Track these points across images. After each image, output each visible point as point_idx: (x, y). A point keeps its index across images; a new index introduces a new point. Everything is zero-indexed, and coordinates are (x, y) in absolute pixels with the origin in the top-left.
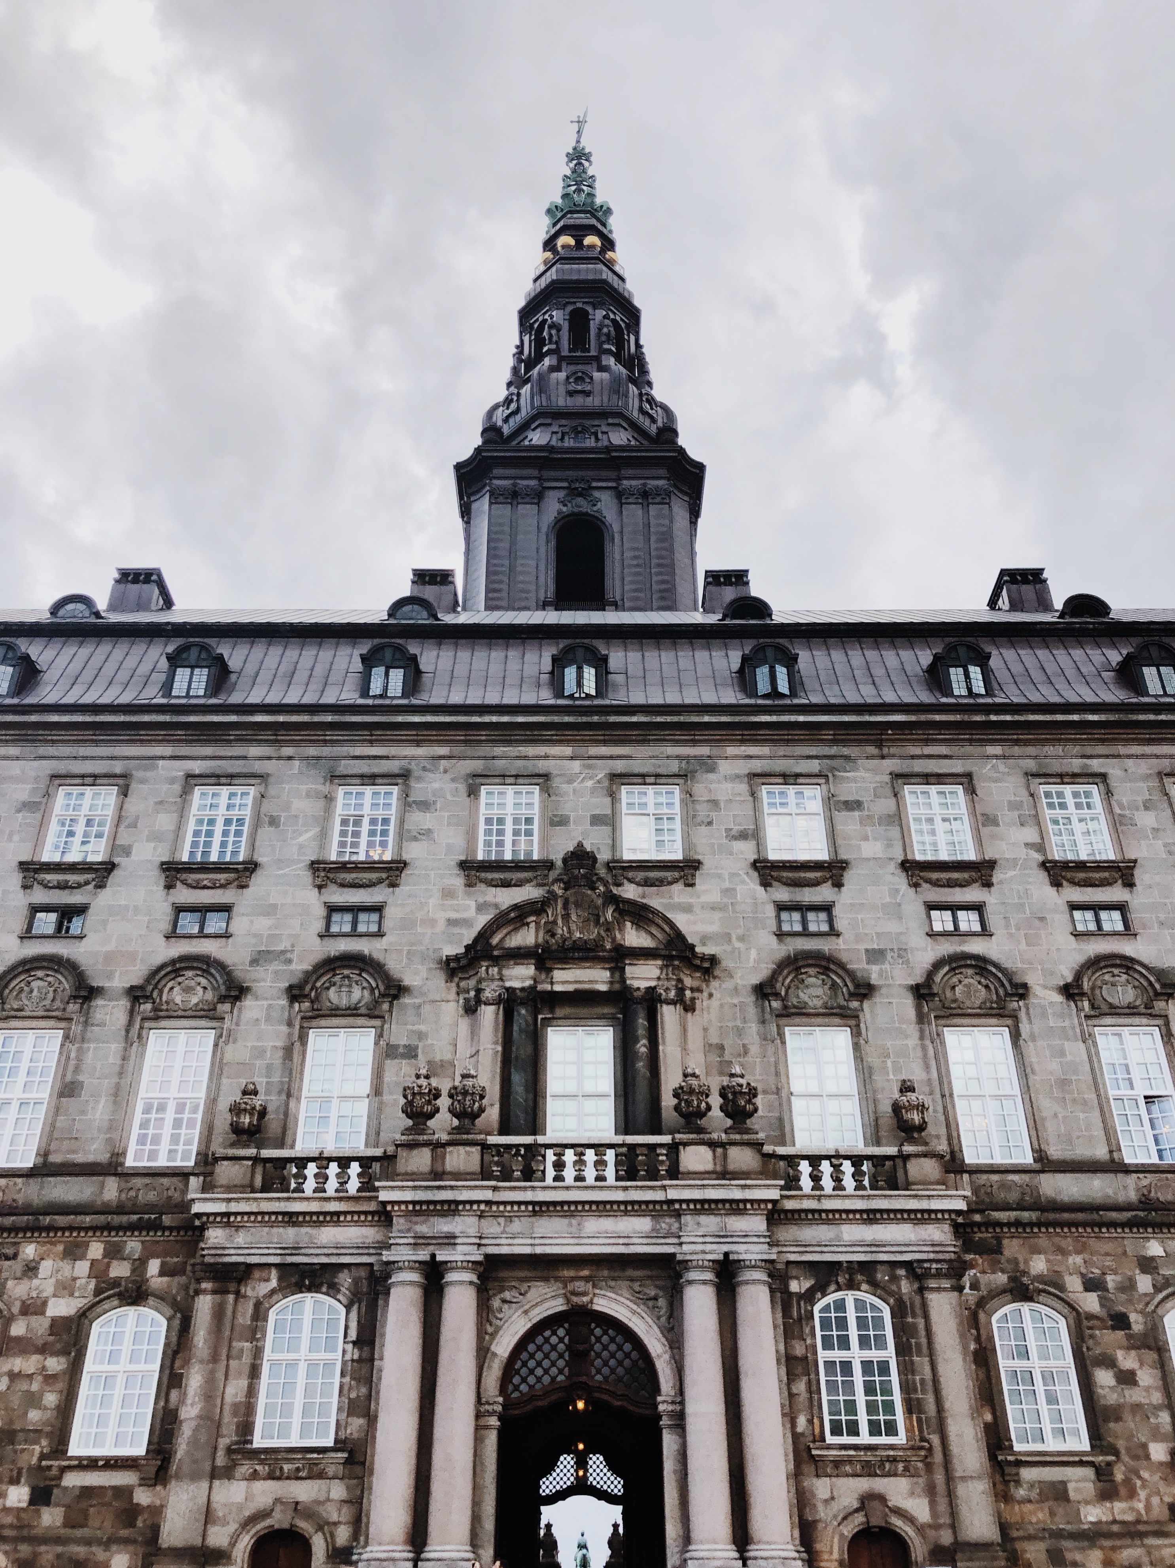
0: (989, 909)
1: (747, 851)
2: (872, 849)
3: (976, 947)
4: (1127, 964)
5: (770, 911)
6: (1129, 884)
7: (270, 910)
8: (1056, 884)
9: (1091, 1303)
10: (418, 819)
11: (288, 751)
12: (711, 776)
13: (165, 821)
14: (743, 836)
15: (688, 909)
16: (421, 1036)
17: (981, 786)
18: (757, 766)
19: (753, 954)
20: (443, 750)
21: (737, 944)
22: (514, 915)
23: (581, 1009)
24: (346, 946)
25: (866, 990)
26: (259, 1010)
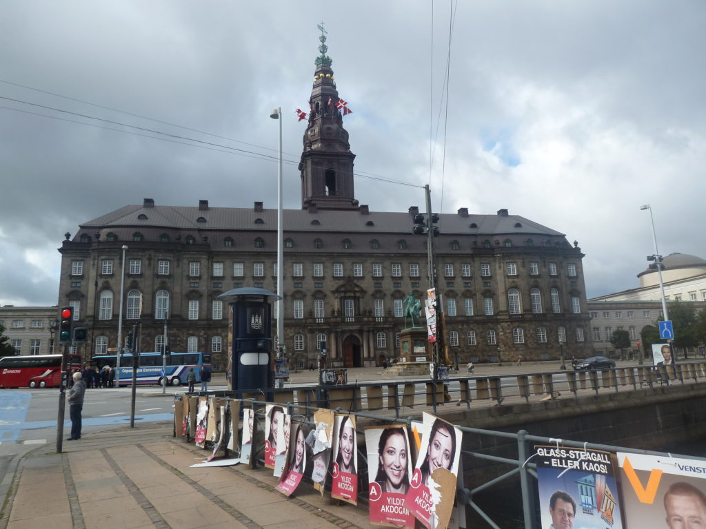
0: (401, 283)
1: (371, 275)
2: (387, 275)
3: (399, 289)
5: (374, 283)
7: (307, 284)
8: (411, 280)
10: (326, 270)
11: (307, 259)
12: (366, 263)
13: (291, 270)
14: (370, 273)
15: (362, 284)
16: (329, 301)
17: (403, 265)
18: (373, 261)
19: (371, 290)
20: (328, 259)
22: (342, 286)
23: (350, 298)
24: (318, 289)
25: (385, 295)
26: (308, 298)
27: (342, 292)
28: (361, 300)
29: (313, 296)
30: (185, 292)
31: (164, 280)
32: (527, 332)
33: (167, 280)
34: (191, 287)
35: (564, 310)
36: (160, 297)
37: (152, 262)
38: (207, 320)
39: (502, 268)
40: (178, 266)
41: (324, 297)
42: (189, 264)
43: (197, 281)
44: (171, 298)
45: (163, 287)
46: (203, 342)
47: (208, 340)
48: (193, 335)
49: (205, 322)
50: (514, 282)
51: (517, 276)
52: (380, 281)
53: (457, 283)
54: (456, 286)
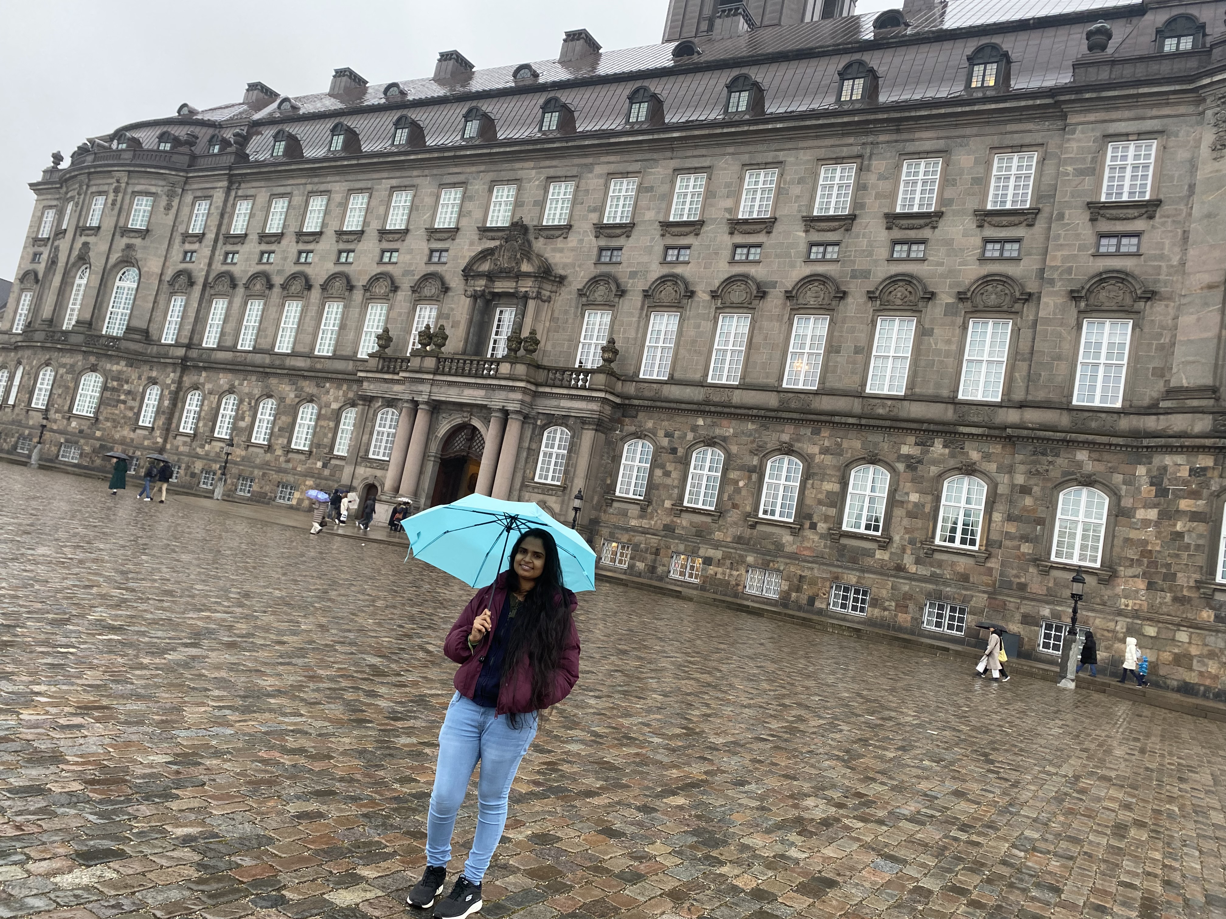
0: (695, 248)
5: (597, 250)
6: (770, 232)
7: (410, 251)
8: (733, 233)
9: (665, 442)
10: (469, 206)
11: (427, 172)
12: (590, 175)
13: (383, 209)
14: (594, 210)
15: (561, 250)
16: (453, 309)
18: (613, 168)
19: (582, 273)
21: (578, 269)
22: (483, 256)
23: (509, 300)
24: (432, 269)
25: (622, 293)
26: (403, 296)
28: (534, 304)
29: (413, 290)
30: (168, 274)
31: (133, 240)
33: (137, 242)
34: (183, 262)
40: (169, 209)
41: (442, 295)
42: (195, 205)
43: (197, 246)
44: (139, 287)
46: (167, 402)
47: (179, 400)
48: (155, 382)
49: (186, 352)
52: (621, 241)
53: (948, 243)
54: (938, 254)
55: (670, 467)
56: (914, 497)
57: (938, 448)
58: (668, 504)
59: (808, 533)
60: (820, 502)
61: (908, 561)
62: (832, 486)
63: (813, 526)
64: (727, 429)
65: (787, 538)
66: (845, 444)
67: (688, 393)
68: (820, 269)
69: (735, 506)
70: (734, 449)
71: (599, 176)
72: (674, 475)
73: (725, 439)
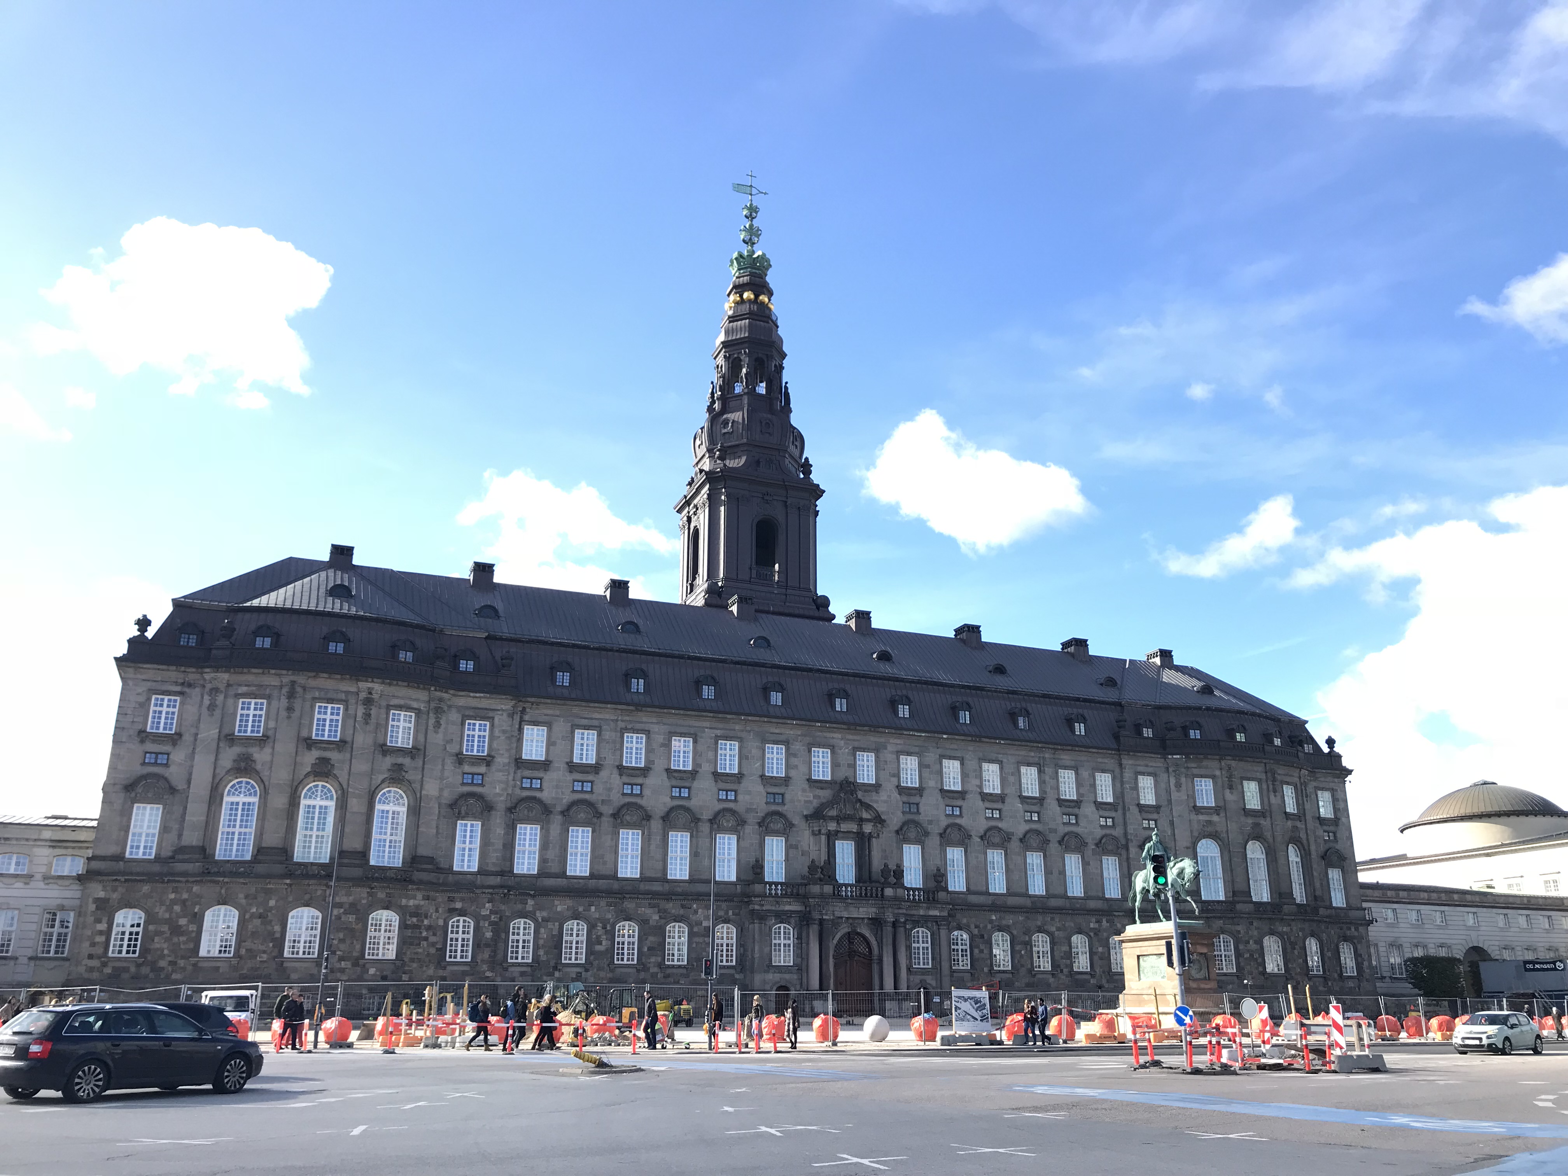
0: (963, 807)
1: (894, 780)
2: (932, 784)
3: (958, 821)
4: (999, 830)
5: (901, 803)
6: (1003, 802)
7: (749, 793)
8: (983, 800)
9: (975, 931)
10: (794, 761)
12: (885, 749)
13: (711, 754)
14: (894, 776)
15: (877, 802)
16: (799, 841)
17: (966, 762)
18: (900, 748)
19: (896, 819)
20: (799, 733)
21: (892, 815)
22: (830, 804)
23: (846, 836)
24: (774, 808)
25: (927, 834)
26: (750, 829)
27: (832, 818)
28: (874, 841)
29: (760, 824)
30: (448, 796)
31: (400, 760)
32: (1241, 947)
33: (406, 761)
34: (463, 784)
35: (1316, 898)
36: (386, 807)
37: (373, 712)
38: (501, 873)
39: (1184, 787)
40: (438, 725)
41: (786, 829)
42: (463, 724)
43: (482, 769)
44: (415, 811)
45: (397, 777)
46: (489, 935)
47: (501, 930)
48: (462, 913)
49: (498, 880)
50: (1209, 822)
51: (1216, 810)
52: (916, 799)
53: (1086, 816)
54: (1083, 822)
55: (982, 947)
56: (1100, 949)
57: (1105, 923)
58: (986, 970)
59: (1060, 975)
60: (1062, 958)
61: (1104, 982)
62: (1065, 948)
63: (1062, 971)
64: (1009, 920)
65: (1051, 980)
66: (1067, 924)
67: (980, 899)
68: (1034, 826)
69: (1022, 966)
70: (1015, 932)
71: (892, 753)
72: (985, 951)
73: (1008, 926)
